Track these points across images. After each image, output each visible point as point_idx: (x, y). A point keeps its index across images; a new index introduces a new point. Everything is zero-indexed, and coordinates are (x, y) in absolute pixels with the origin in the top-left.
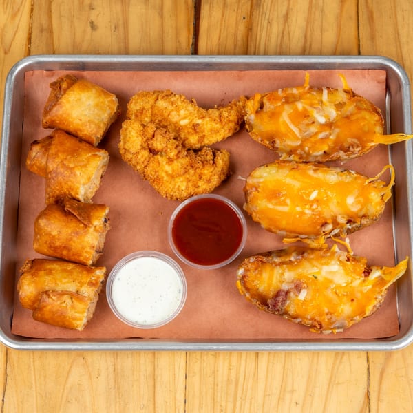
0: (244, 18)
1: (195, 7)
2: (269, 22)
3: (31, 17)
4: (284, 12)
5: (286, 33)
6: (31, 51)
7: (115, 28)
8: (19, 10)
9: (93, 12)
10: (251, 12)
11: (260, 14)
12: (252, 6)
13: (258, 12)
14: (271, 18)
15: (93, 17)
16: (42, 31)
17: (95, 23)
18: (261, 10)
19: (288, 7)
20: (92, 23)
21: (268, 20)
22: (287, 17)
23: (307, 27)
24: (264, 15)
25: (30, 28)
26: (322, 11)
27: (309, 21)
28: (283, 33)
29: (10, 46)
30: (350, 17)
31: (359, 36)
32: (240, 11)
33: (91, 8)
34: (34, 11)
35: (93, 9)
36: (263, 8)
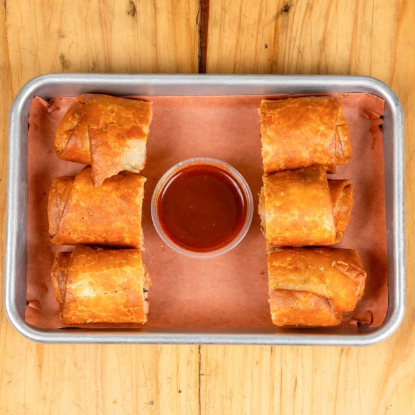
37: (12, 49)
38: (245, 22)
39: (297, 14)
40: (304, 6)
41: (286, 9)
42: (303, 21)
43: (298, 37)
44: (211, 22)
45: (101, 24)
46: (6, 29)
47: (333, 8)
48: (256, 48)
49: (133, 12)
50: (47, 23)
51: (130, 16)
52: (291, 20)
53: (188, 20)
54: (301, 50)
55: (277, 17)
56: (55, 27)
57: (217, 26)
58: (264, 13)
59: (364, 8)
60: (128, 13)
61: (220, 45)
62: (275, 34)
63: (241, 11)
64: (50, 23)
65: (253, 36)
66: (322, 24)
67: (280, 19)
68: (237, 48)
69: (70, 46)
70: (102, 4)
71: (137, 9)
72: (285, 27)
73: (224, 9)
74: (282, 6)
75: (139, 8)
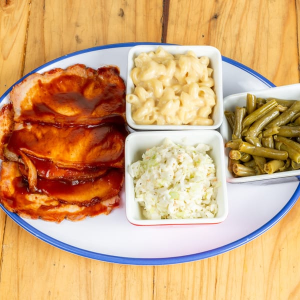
0: (203, 36)
1: (163, 27)
2: (223, 40)
3: (27, 31)
4: (236, 32)
5: (238, 49)
6: (26, 58)
7: (97, 41)
8: (17, 25)
9: (78, 28)
10: (209, 32)
11: (217, 33)
12: (209, 28)
13: (215, 32)
14: (225, 37)
15: (78, 32)
16: (35, 42)
17: (80, 37)
18: (217, 30)
19: (240, 28)
20: (77, 37)
21: (223, 38)
22: (238, 36)
23: (255, 44)
24: (219, 35)
25: (26, 40)
26: (268, 32)
27: (256, 39)
28: (235, 48)
29: (9, 54)
30: (291, 38)
31: (298, 52)
32: (199, 31)
33: (77, 25)
34: (29, 26)
35: (78, 26)
36: (219, 29)
37: (46, 31)
38: (190, 23)
39: (223, 20)
40: (227, 16)
41: (216, 17)
42: (226, 24)
43: (223, 32)
44: (169, 22)
45: (102, 21)
46: (43, 20)
47: (244, 17)
48: (197, 37)
49: (122, 14)
50: (69, 19)
51: (120, 17)
52: (218, 23)
53: (156, 20)
54: (225, 39)
55: (210, 20)
56: (74, 21)
57: (173, 24)
58: (202, 18)
59: (263, 18)
60: (119, 15)
61: (175, 34)
62: (209, 30)
63: (188, 16)
64: (71, 18)
65: (195, 30)
66: (237, 26)
67: (212, 22)
68: (185, 36)
69: (82, 31)
70: (103, 9)
71: (125, 13)
72: (215, 26)
73: (178, 16)
74: (213, 15)
75: (126, 13)
